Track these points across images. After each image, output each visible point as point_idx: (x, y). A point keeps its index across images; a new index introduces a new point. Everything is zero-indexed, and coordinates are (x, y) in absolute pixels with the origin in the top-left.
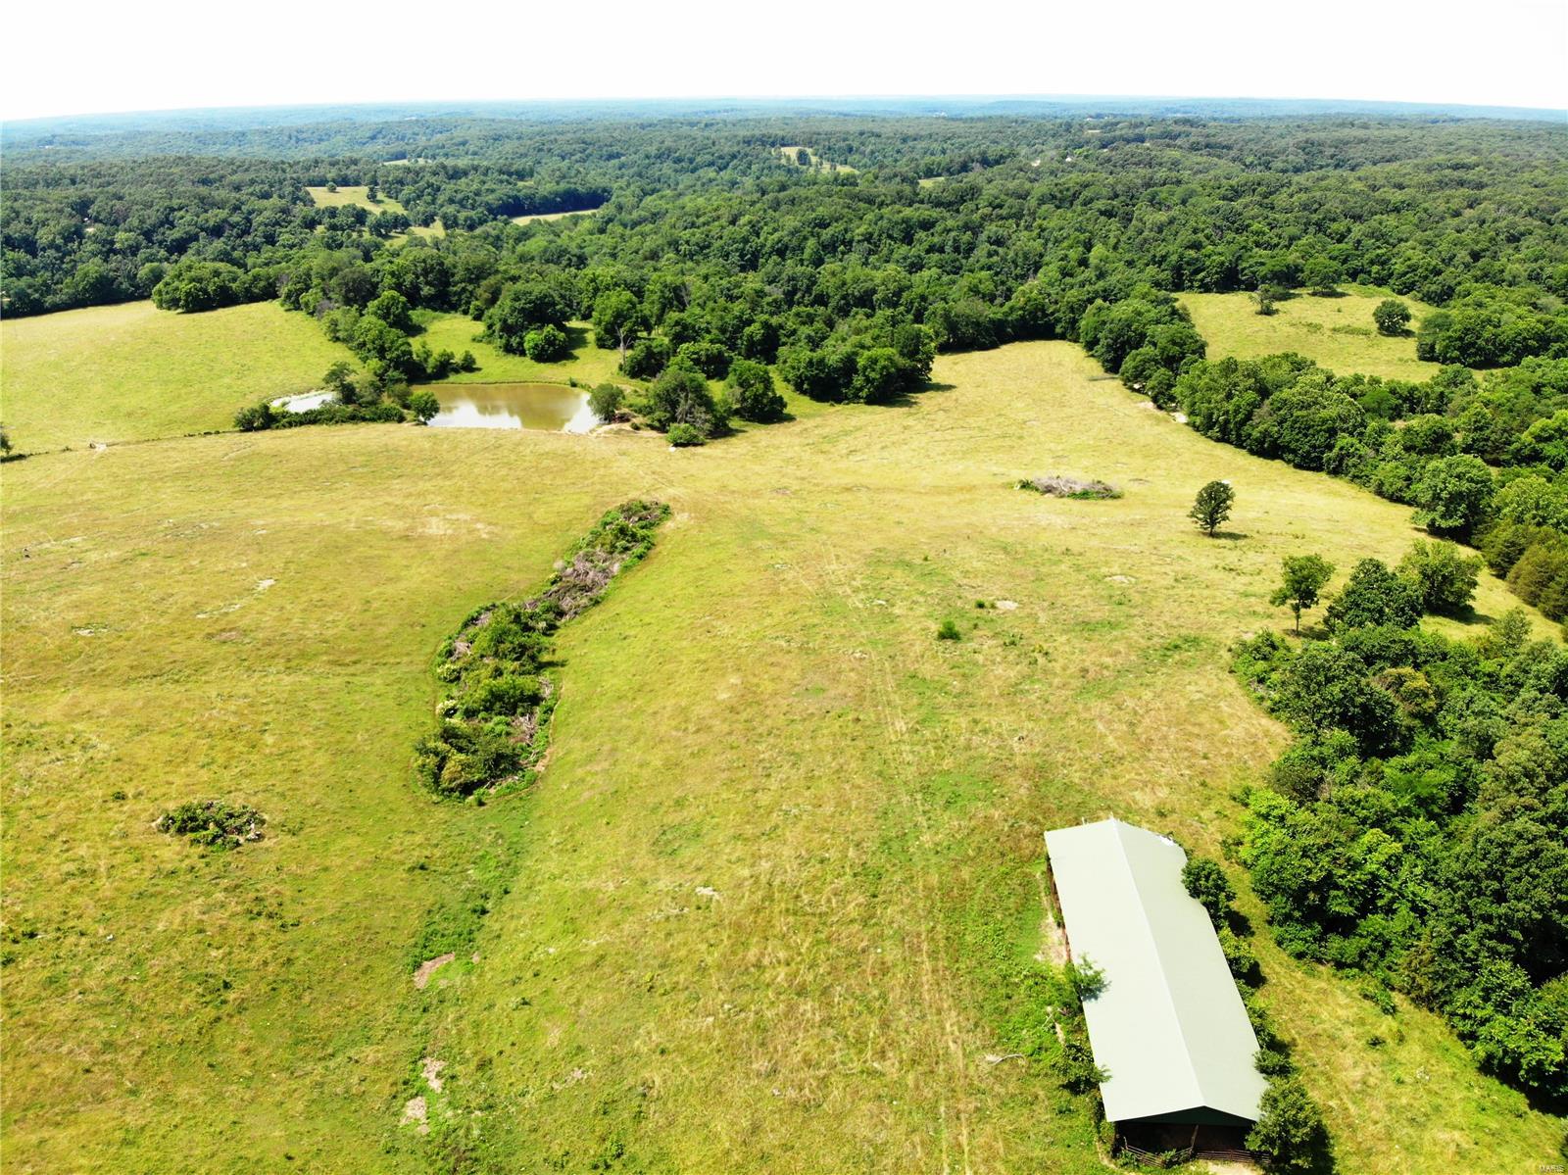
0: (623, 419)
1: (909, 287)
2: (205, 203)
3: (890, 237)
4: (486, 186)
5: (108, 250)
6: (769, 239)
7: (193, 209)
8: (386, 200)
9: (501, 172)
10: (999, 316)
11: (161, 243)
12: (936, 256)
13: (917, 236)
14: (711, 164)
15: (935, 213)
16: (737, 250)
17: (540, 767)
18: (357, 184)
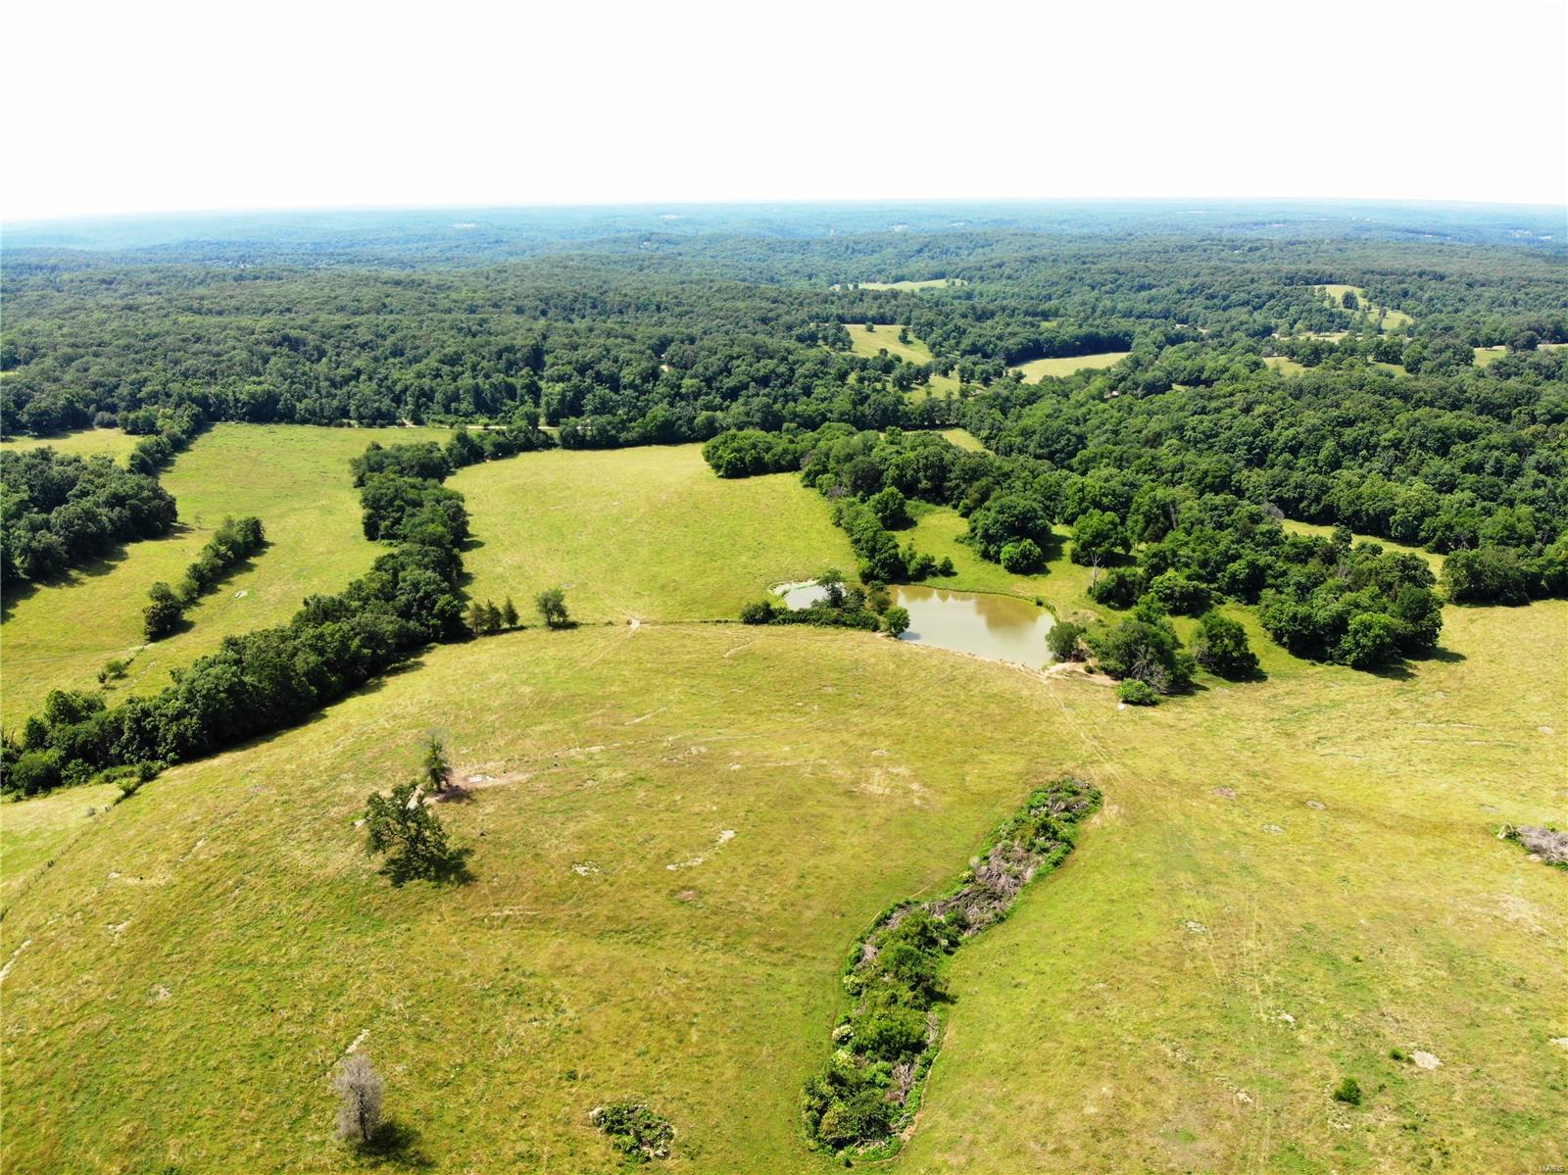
0: (1079, 658)
1: (1433, 513)
2: (761, 352)
3: (1422, 446)
4: (1009, 330)
5: (676, 395)
6: (1282, 434)
7: (749, 359)
8: (916, 341)
9: (1027, 313)
10: (1534, 569)
11: (718, 389)
12: (1471, 478)
13: (1454, 448)
14: (1246, 303)
15: (1480, 422)
16: (1245, 443)
17: (905, 1136)
18: (892, 322)
